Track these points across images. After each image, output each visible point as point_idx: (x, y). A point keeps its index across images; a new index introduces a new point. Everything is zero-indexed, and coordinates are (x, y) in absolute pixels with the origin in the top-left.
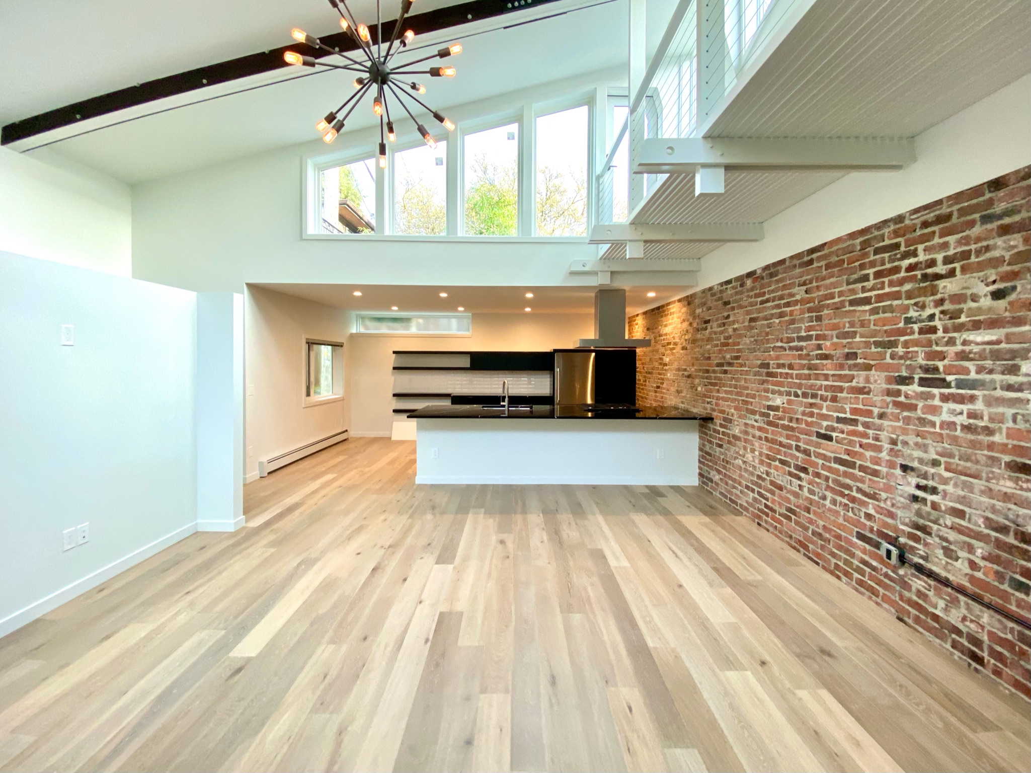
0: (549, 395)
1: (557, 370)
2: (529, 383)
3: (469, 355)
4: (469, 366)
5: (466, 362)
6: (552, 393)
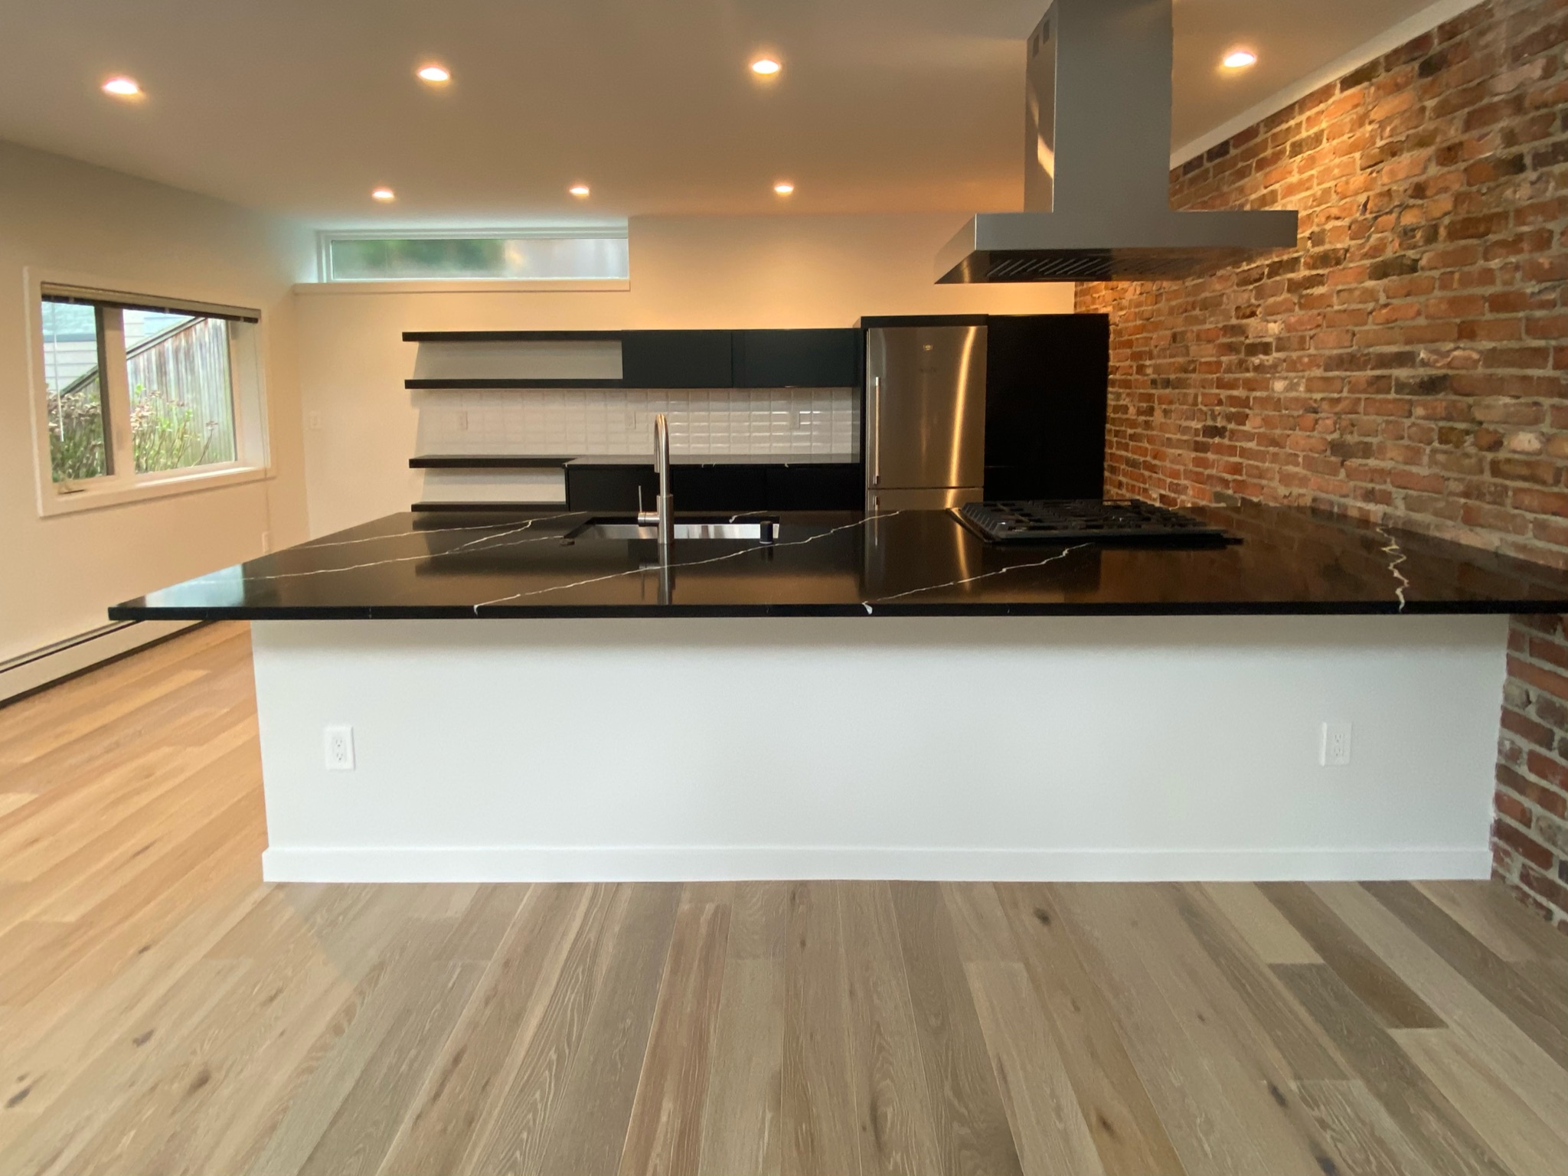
0: (848, 460)
1: (874, 382)
2: (795, 425)
3: (619, 344)
4: (618, 374)
5: (610, 364)
6: (858, 450)
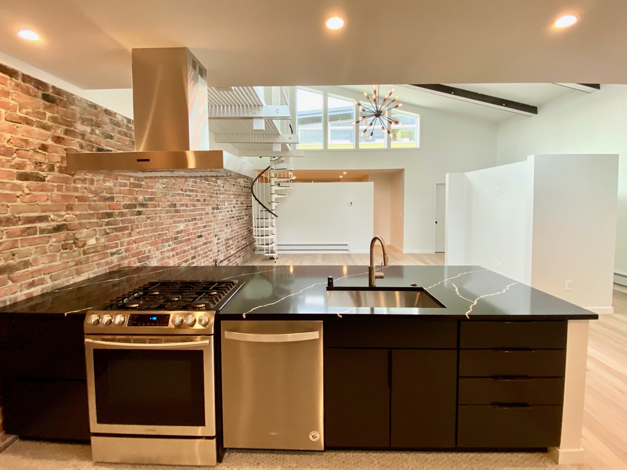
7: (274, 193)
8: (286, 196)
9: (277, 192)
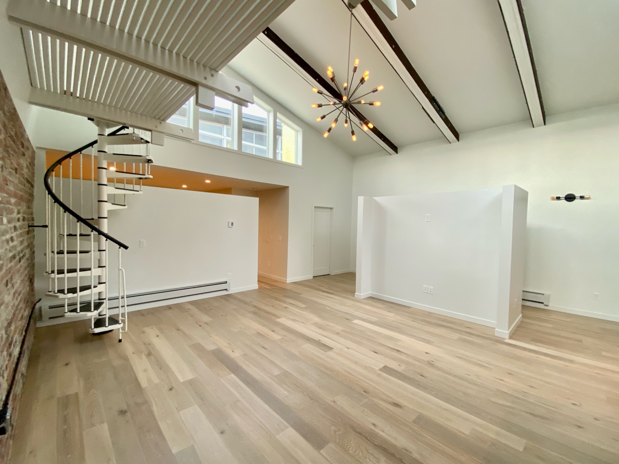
7: (106, 200)
8: (126, 207)
9: (113, 200)
